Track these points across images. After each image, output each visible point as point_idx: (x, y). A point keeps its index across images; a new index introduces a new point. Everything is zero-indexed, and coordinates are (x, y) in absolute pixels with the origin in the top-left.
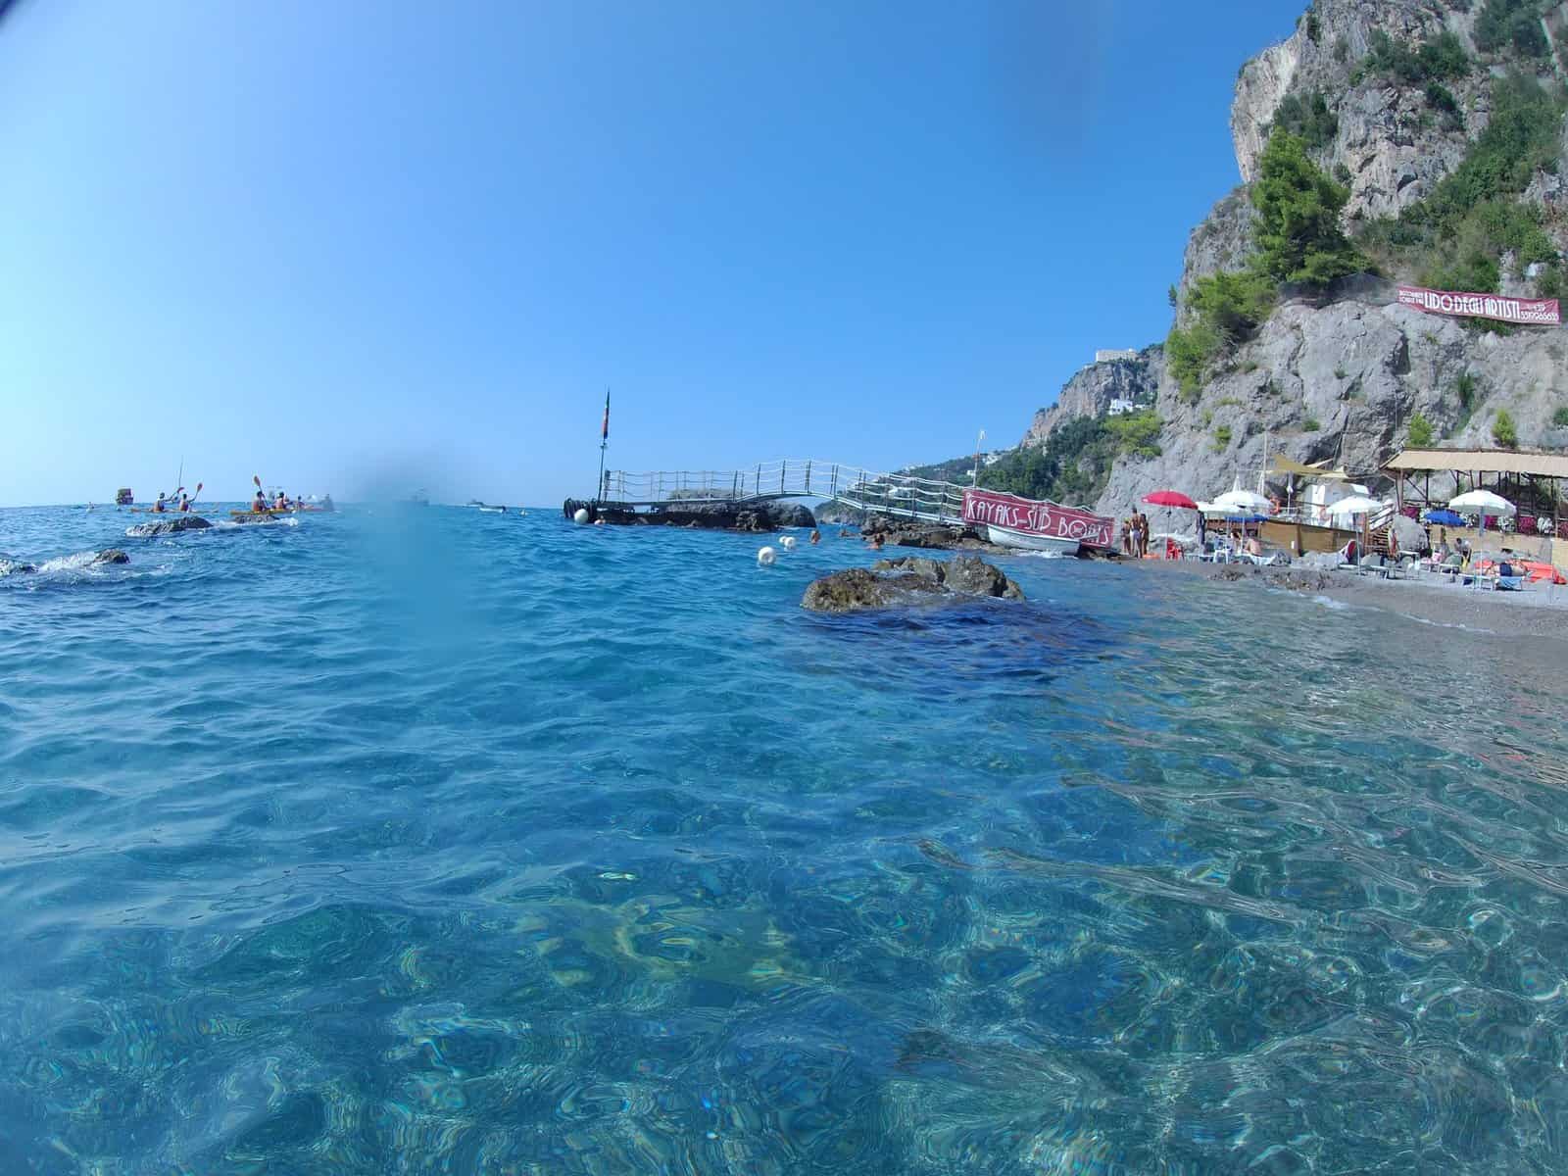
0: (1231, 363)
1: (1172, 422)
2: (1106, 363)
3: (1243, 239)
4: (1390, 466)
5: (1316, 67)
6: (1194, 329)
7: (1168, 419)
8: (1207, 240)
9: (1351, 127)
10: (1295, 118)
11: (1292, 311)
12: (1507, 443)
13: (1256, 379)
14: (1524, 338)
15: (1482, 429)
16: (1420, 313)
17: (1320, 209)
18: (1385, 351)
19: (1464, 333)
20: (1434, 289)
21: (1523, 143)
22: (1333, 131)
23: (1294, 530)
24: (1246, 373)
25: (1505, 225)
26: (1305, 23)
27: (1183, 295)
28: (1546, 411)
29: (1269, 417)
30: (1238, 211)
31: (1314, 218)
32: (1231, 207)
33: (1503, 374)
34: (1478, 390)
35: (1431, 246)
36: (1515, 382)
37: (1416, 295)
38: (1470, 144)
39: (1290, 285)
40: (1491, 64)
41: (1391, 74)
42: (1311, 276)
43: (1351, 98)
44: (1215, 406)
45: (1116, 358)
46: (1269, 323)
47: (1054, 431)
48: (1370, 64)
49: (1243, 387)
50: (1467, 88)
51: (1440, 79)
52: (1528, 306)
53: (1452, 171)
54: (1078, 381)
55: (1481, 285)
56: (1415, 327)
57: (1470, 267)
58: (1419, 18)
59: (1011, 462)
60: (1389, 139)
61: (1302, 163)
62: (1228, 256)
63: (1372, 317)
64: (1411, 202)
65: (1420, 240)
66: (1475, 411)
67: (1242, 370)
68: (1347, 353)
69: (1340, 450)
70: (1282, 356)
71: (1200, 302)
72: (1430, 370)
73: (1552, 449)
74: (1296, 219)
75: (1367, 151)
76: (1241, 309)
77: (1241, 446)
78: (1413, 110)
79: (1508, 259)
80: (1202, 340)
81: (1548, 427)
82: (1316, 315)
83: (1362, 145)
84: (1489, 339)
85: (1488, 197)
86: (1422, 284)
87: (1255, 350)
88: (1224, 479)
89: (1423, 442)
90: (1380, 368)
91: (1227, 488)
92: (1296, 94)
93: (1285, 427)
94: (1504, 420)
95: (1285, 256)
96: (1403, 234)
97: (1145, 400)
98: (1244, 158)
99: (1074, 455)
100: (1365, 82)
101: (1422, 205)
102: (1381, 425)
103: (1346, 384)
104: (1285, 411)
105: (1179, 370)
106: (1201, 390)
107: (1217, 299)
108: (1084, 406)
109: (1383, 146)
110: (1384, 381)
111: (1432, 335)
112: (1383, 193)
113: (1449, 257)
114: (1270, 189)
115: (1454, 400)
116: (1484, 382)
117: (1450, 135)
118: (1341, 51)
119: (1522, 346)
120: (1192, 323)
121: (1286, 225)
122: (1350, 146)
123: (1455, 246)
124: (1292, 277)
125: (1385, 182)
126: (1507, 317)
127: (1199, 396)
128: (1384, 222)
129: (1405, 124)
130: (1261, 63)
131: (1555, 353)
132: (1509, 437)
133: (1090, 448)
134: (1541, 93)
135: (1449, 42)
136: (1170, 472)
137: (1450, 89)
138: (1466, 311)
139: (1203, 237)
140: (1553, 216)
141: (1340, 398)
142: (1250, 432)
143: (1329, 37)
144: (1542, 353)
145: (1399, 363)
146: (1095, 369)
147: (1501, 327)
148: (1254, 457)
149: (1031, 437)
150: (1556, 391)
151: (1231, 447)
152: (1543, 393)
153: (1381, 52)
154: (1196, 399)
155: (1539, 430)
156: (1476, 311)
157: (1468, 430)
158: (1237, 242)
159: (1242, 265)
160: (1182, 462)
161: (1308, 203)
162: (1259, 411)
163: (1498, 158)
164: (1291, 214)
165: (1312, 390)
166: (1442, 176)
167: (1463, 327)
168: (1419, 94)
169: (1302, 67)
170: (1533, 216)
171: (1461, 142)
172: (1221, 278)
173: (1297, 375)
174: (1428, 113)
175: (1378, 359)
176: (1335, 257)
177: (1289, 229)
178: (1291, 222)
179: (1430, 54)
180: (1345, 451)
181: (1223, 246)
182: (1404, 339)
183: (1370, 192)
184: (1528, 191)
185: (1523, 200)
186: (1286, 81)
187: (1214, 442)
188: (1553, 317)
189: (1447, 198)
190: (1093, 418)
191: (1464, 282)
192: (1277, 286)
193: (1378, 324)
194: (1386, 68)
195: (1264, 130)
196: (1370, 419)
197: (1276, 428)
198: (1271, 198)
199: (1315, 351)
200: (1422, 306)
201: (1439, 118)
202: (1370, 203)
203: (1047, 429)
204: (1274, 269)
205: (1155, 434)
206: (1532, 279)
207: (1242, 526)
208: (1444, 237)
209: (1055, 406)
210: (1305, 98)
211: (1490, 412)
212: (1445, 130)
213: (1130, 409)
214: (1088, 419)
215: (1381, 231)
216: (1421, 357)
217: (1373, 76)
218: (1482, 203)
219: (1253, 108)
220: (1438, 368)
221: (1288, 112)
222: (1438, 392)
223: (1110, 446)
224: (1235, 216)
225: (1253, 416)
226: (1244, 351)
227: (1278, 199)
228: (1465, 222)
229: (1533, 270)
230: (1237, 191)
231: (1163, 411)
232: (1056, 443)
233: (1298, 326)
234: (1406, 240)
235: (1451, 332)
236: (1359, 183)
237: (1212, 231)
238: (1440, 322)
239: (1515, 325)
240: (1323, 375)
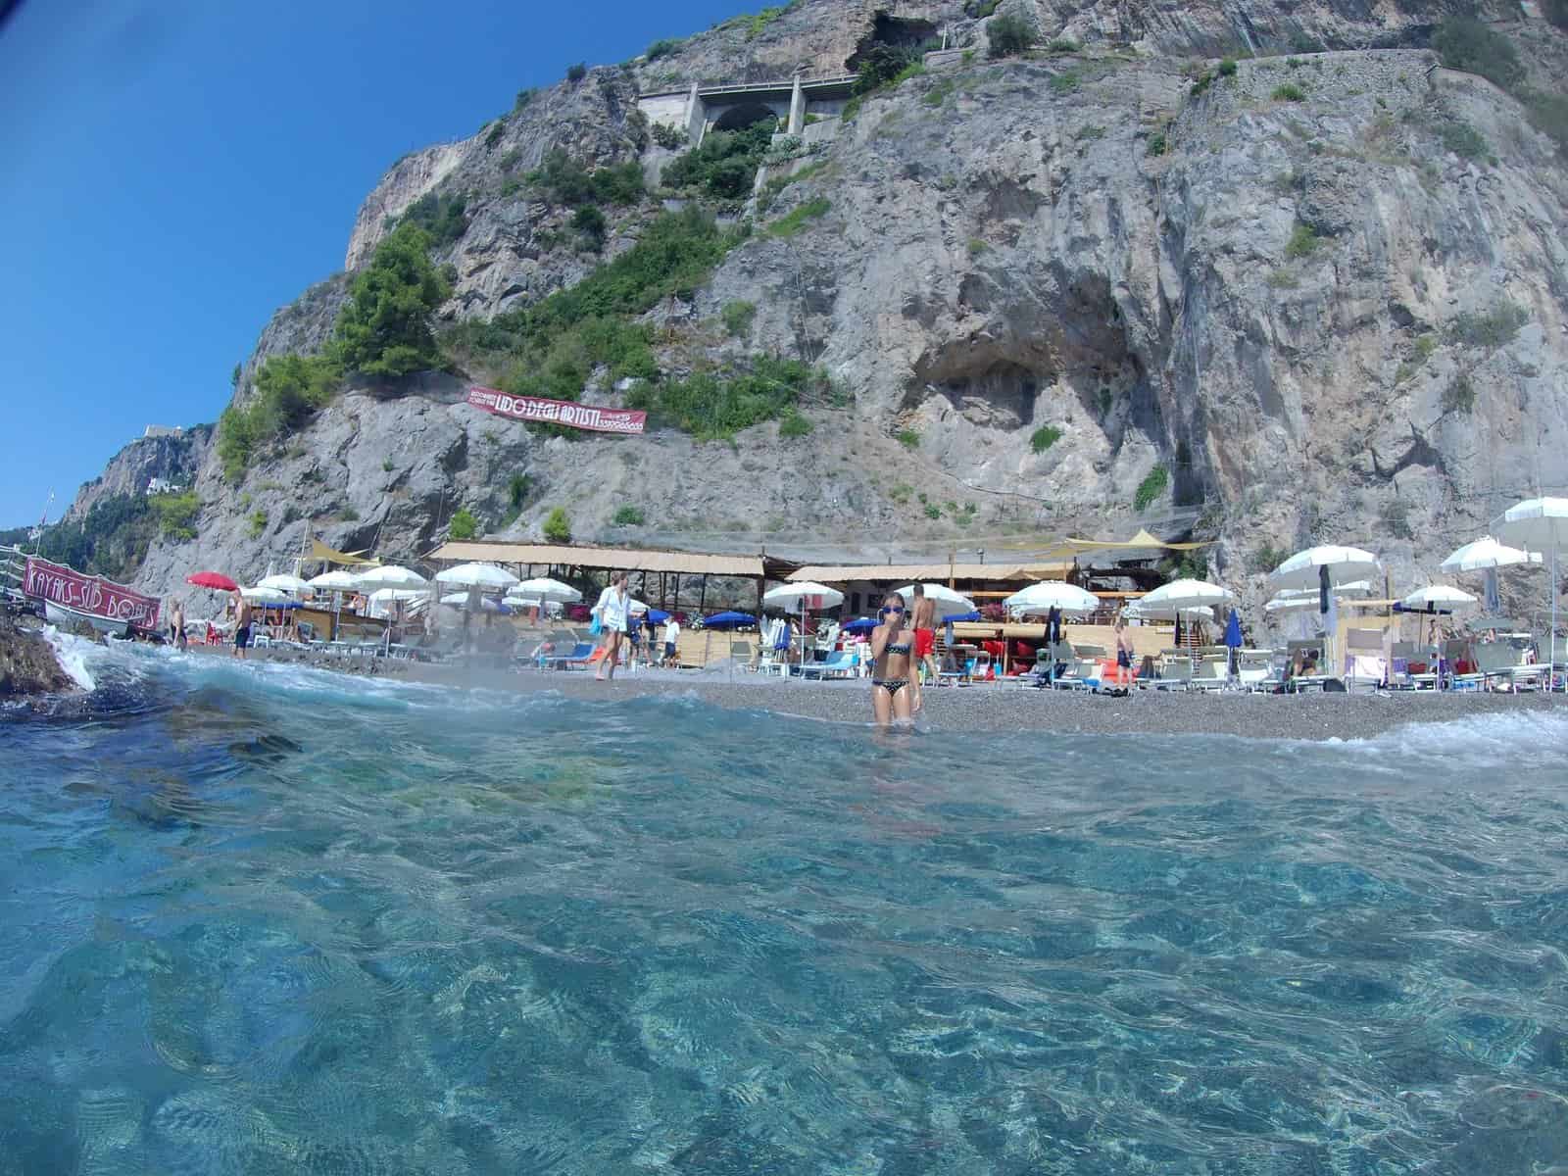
0: (281, 447)
1: (211, 504)
2: (153, 440)
3: (323, 326)
4: (434, 556)
5: (476, 171)
6: (256, 408)
7: (208, 500)
8: (290, 322)
9: (481, 232)
10: (427, 216)
11: (357, 402)
12: (559, 538)
13: (301, 466)
14: (594, 445)
15: (534, 522)
16: (488, 413)
17: (419, 303)
18: (441, 447)
19: (529, 436)
20: (512, 393)
21: (665, 272)
22: (460, 233)
23: (327, 618)
24: (294, 459)
25: (609, 342)
26: (491, 129)
27: (250, 372)
28: (612, 511)
29: (308, 504)
30: (330, 297)
31: (407, 314)
32: (325, 291)
33: (565, 476)
34: (533, 489)
35: (518, 353)
36: (577, 484)
37: (489, 396)
38: (601, 266)
39: (362, 375)
40: (668, 198)
41: (551, 191)
42: (384, 368)
43: (496, 207)
44: (257, 490)
45: (163, 434)
46: (328, 411)
47: (94, 507)
48: (534, 179)
49: (290, 472)
50: (627, 215)
51: (602, 203)
52: (610, 416)
53: (568, 287)
54: (126, 455)
55: (563, 393)
56: (478, 426)
57: (555, 376)
58: (616, 147)
59: (51, 539)
60: (514, 250)
61: (419, 259)
62: (305, 340)
63: (436, 414)
64: (511, 310)
65: (508, 346)
66: (528, 507)
67: (290, 456)
68: (400, 448)
69: (377, 542)
70: (333, 445)
71: (266, 383)
72: (485, 469)
73: (609, 545)
74: (390, 310)
75: (485, 258)
76: (305, 393)
77: (279, 530)
78: (554, 227)
79: (601, 372)
80: (260, 421)
81: (608, 525)
82: (377, 407)
83: (482, 252)
84: (558, 444)
85: (600, 315)
86: (498, 388)
87: (308, 436)
88: (256, 565)
89: (466, 536)
90: (432, 463)
91: (260, 575)
92: (440, 194)
93: (323, 516)
94: (559, 518)
95: (365, 345)
96: (491, 340)
97: (181, 481)
98: (356, 247)
99: (107, 536)
100: (519, 194)
101: (522, 315)
102: (424, 520)
103: (394, 476)
104: (329, 498)
105: (229, 449)
106: (246, 473)
107: (282, 379)
108: (123, 483)
109: (505, 255)
110: (434, 476)
111: (494, 436)
112: (483, 299)
113: (534, 364)
114: (375, 279)
115: (505, 498)
116: (542, 483)
117: (582, 255)
118: (510, 163)
119: (593, 452)
120: (252, 404)
121: (377, 316)
122: (470, 251)
123: (545, 354)
124: (366, 367)
125: (490, 289)
126: (583, 424)
127: (243, 477)
128: (476, 324)
129: (538, 239)
130: (423, 159)
131: (629, 459)
132: (562, 533)
133: (124, 529)
134: (714, 230)
135: (634, 173)
136: (205, 555)
137: (607, 214)
138: (538, 415)
139: (286, 318)
140: (669, 338)
141: (384, 490)
142: (290, 516)
143: (507, 146)
144: (614, 458)
145: (455, 459)
146: (143, 444)
147: (572, 433)
148: (288, 544)
149: (73, 512)
150: (622, 493)
151: (267, 533)
152: (608, 494)
153: (553, 169)
154: (239, 481)
155: (597, 527)
156: (549, 416)
157: (516, 526)
158: (316, 328)
159: (314, 351)
160: (217, 545)
161: (409, 298)
162: (300, 498)
163: (629, 280)
164: (387, 304)
165: (358, 480)
166: (554, 291)
167: (531, 430)
168: (571, 213)
169: (461, 169)
170: (646, 337)
171: (590, 263)
172: (295, 360)
173: (344, 464)
174: (569, 232)
175: (432, 455)
176: (414, 352)
177: (378, 320)
178: (385, 314)
179: (604, 180)
180: (382, 542)
181: (302, 330)
182: (465, 437)
183: (468, 299)
184: (648, 314)
185: (640, 321)
186: (437, 178)
187: (250, 527)
188: (639, 427)
189: (555, 310)
190: (131, 495)
191: (547, 390)
192: (347, 375)
193: (441, 420)
194: (548, 184)
195: (388, 223)
196: (412, 513)
197: (316, 516)
198: (373, 287)
199: (368, 442)
200: (493, 408)
201: (579, 239)
202: (466, 308)
203: (88, 505)
204: (349, 357)
205: (195, 515)
206: (623, 392)
207: (274, 613)
208: (536, 346)
209: (99, 481)
210: (447, 198)
211: (544, 510)
212: (579, 250)
213: (167, 490)
214: (126, 496)
215: (468, 335)
216: (477, 456)
217: (531, 189)
218: (592, 319)
219: (390, 199)
220: (494, 467)
221: (423, 210)
222: (489, 490)
223: (142, 527)
224: (324, 302)
225: (293, 502)
226: (298, 435)
227: (379, 289)
228: (564, 335)
229: (627, 384)
230: (337, 278)
231: (204, 490)
232: (95, 520)
233: (357, 416)
234: (493, 345)
235: (515, 434)
236: (463, 287)
237: (297, 313)
238: (506, 423)
239: (590, 433)
240: (372, 464)
